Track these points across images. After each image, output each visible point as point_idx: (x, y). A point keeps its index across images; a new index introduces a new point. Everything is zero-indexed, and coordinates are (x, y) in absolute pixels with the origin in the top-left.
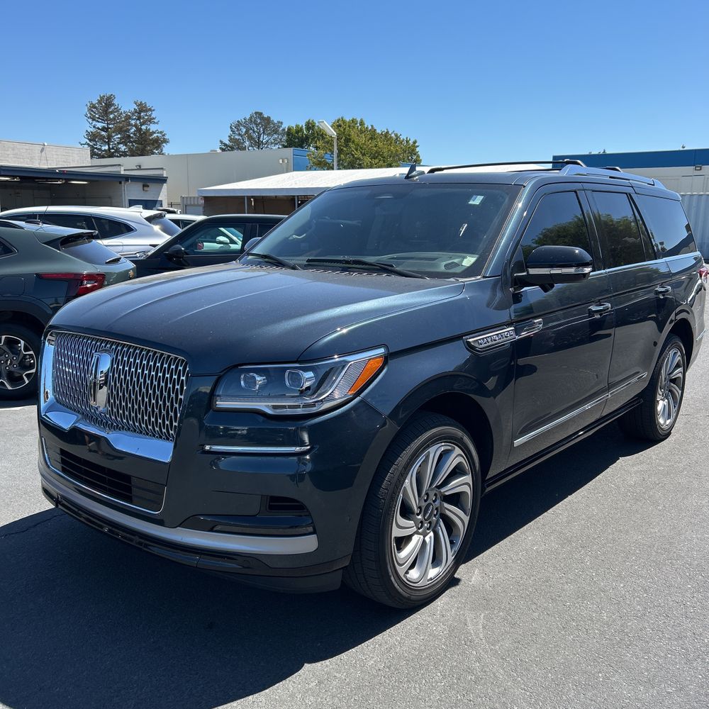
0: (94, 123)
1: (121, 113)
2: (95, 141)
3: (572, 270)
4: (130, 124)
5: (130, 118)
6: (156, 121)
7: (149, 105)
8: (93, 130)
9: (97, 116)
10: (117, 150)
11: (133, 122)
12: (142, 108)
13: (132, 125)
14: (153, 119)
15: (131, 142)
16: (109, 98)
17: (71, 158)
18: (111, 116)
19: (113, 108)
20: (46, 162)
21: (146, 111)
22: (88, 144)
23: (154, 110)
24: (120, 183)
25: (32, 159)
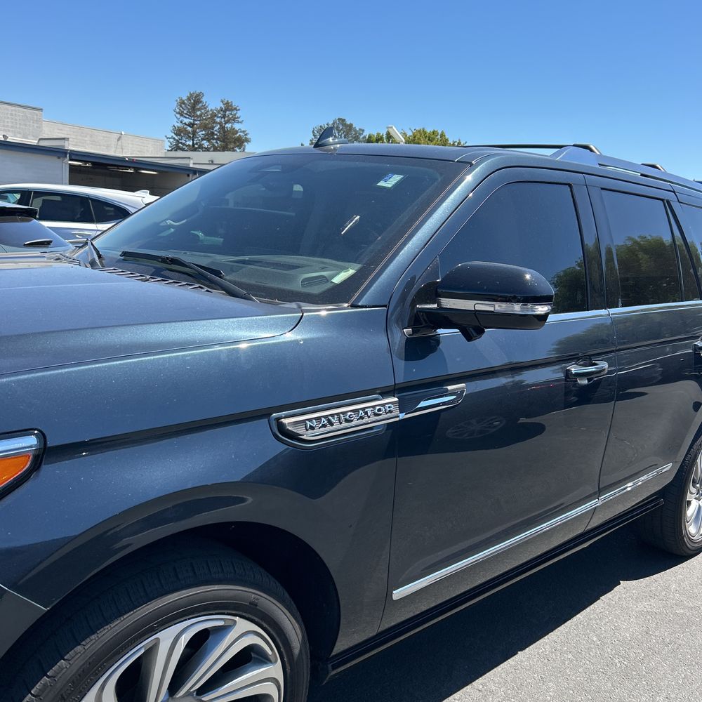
0: (182, 118)
1: (208, 111)
2: (180, 135)
3: (517, 308)
4: (215, 122)
5: (216, 116)
6: (240, 120)
7: (235, 104)
8: (180, 125)
9: (185, 112)
10: (201, 147)
11: (218, 120)
12: (228, 107)
13: (217, 123)
14: (238, 118)
15: (216, 139)
16: (198, 95)
17: (146, 148)
18: (198, 113)
19: (200, 105)
20: (121, 150)
21: (232, 110)
22: (174, 139)
23: (239, 110)
24: (188, 176)
25: (108, 146)
